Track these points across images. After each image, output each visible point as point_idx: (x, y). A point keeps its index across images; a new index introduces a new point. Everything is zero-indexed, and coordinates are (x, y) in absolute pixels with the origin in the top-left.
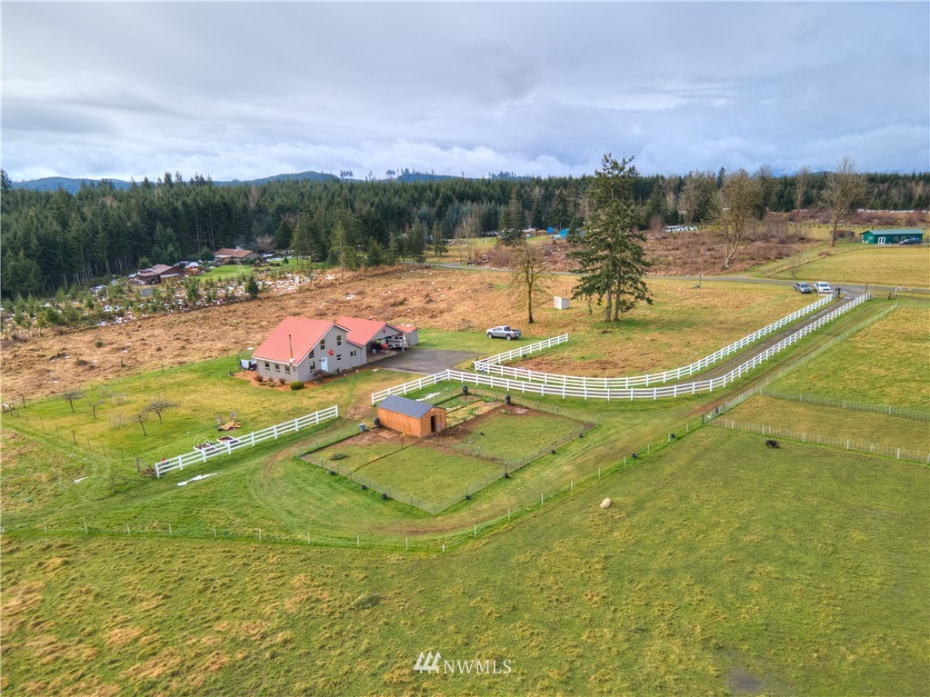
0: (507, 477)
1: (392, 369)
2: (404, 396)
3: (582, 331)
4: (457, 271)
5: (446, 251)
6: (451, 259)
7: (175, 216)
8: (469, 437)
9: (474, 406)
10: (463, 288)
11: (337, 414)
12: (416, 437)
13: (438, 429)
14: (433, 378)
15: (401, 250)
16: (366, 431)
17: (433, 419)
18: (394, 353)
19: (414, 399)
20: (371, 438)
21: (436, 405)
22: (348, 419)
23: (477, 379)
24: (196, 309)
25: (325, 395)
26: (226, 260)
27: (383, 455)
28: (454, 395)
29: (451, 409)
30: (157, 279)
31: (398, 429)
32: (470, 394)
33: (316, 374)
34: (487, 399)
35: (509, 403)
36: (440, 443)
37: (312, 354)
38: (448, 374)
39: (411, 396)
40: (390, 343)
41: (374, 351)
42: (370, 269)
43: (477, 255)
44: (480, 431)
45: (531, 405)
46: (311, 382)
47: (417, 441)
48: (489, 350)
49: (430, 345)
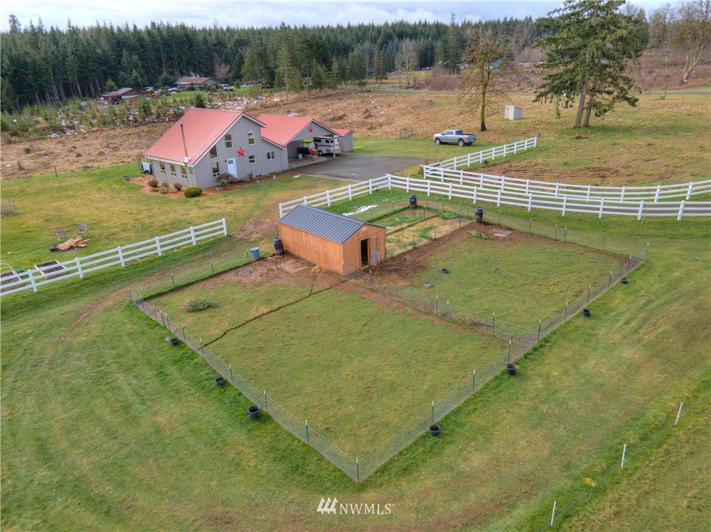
0: (512, 372)
1: (316, 176)
2: (327, 209)
3: (550, 138)
4: (396, 94)
5: (386, 79)
6: (391, 85)
7: (142, 46)
8: (425, 276)
9: (428, 224)
10: (403, 105)
11: (225, 232)
12: (337, 273)
13: (374, 260)
14: (370, 185)
15: (343, 76)
16: (261, 259)
17: (364, 245)
18: (324, 159)
19: (341, 213)
20: (265, 270)
21: (370, 223)
22: (241, 239)
23: (428, 187)
24: (144, 124)
25: (223, 205)
26: (187, 87)
27: (275, 306)
28: (397, 208)
29: (393, 229)
30: (117, 100)
31: (309, 259)
32: (421, 207)
33: (219, 179)
34: (446, 215)
35: (481, 220)
36: (376, 286)
37: (213, 152)
38: (389, 181)
39: (337, 208)
40: (319, 148)
41: (300, 156)
42: (314, 91)
43: (415, 81)
44: (442, 265)
45: (514, 224)
46: (212, 189)
47: (338, 281)
48: (439, 156)
49: (367, 152)
